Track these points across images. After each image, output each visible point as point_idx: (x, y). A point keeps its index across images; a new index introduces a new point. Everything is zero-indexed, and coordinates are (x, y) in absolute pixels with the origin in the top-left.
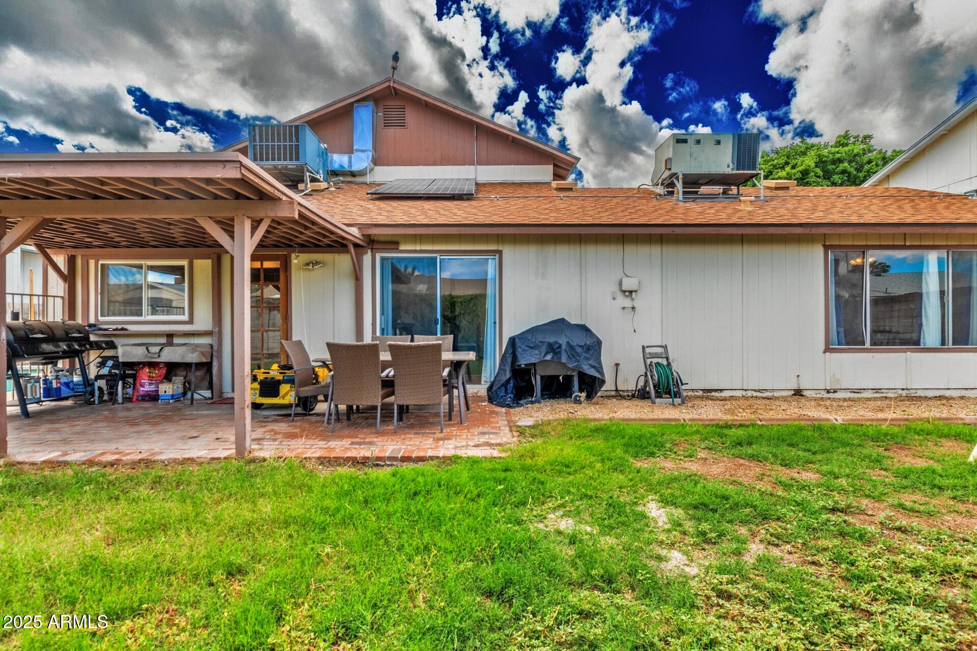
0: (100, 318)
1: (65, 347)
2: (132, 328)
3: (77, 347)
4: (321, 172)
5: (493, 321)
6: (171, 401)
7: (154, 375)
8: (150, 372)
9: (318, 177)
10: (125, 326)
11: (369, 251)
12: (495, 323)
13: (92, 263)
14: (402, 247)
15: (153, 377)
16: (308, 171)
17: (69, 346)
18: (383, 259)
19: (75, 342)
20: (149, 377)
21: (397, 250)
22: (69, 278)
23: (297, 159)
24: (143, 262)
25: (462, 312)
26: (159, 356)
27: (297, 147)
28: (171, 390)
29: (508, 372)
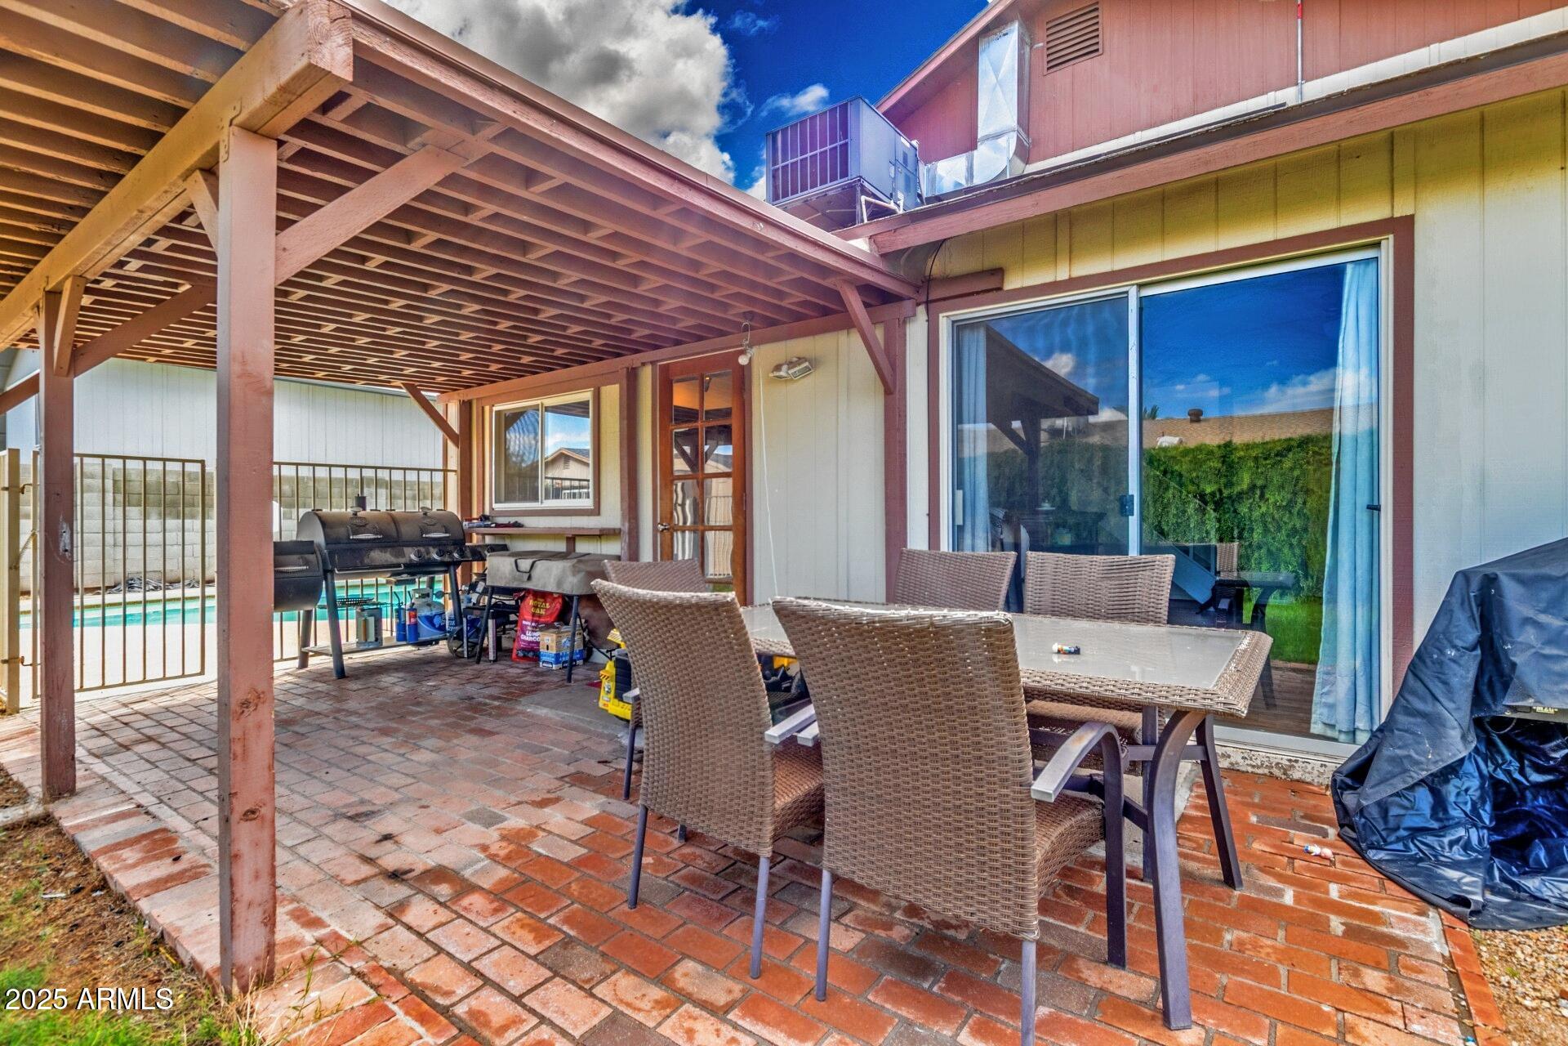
0: (495, 506)
1: (413, 557)
2: (531, 522)
3: (436, 557)
4: (900, 196)
5: (1363, 500)
6: (554, 667)
7: (543, 612)
8: (536, 607)
9: (892, 205)
10: (521, 520)
11: (921, 310)
12: (1374, 508)
13: (487, 408)
14: (1012, 283)
15: (540, 616)
16: (864, 192)
17: (419, 555)
18: (959, 328)
19: (434, 546)
20: (534, 615)
21: (996, 291)
22: (463, 439)
23: (845, 174)
24: (539, 402)
25: (1260, 483)
26: (529, 578)
27: (845, 147)
28: (553, 645)
29: (1455, 734)
